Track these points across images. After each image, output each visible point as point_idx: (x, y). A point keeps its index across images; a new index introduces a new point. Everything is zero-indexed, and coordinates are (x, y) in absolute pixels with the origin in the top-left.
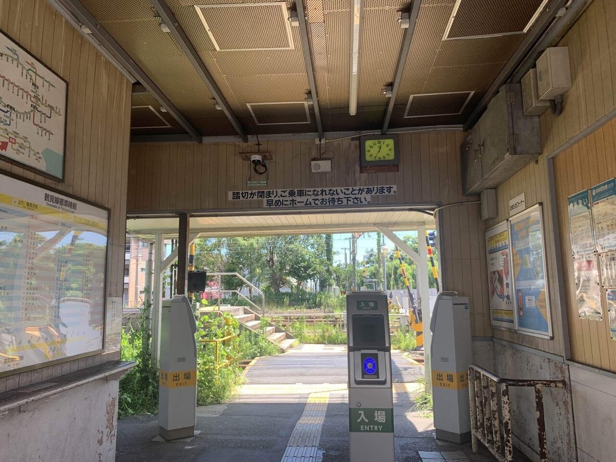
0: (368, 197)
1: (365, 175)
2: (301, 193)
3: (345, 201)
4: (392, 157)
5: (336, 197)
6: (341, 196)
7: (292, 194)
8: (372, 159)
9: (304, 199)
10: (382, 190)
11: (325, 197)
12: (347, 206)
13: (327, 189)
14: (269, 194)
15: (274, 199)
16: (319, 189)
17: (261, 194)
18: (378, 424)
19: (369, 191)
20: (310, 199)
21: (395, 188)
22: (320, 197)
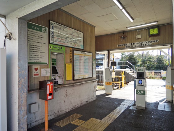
0: (151, 43)
1: (150, 38)
2: (134, 44)
3: (145, 45)
4: (157, 33)
5: (142, 44)
6: (144, 44)
7: (131, 44)
8: (152, 34)
9: (134, 45)
10: (155, 41)
11: (140, 44)
12: (146, 46)
13: (140, 42)
14: (126, 45)
15: (128, 46)
16: (138, 42)
17: (124, 45)
18: (142, 93)
19: (151, 42)
20: (136, 45)
21: (158, 40)
22: (138, 44)
